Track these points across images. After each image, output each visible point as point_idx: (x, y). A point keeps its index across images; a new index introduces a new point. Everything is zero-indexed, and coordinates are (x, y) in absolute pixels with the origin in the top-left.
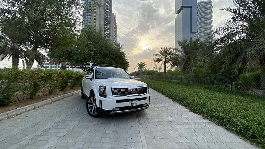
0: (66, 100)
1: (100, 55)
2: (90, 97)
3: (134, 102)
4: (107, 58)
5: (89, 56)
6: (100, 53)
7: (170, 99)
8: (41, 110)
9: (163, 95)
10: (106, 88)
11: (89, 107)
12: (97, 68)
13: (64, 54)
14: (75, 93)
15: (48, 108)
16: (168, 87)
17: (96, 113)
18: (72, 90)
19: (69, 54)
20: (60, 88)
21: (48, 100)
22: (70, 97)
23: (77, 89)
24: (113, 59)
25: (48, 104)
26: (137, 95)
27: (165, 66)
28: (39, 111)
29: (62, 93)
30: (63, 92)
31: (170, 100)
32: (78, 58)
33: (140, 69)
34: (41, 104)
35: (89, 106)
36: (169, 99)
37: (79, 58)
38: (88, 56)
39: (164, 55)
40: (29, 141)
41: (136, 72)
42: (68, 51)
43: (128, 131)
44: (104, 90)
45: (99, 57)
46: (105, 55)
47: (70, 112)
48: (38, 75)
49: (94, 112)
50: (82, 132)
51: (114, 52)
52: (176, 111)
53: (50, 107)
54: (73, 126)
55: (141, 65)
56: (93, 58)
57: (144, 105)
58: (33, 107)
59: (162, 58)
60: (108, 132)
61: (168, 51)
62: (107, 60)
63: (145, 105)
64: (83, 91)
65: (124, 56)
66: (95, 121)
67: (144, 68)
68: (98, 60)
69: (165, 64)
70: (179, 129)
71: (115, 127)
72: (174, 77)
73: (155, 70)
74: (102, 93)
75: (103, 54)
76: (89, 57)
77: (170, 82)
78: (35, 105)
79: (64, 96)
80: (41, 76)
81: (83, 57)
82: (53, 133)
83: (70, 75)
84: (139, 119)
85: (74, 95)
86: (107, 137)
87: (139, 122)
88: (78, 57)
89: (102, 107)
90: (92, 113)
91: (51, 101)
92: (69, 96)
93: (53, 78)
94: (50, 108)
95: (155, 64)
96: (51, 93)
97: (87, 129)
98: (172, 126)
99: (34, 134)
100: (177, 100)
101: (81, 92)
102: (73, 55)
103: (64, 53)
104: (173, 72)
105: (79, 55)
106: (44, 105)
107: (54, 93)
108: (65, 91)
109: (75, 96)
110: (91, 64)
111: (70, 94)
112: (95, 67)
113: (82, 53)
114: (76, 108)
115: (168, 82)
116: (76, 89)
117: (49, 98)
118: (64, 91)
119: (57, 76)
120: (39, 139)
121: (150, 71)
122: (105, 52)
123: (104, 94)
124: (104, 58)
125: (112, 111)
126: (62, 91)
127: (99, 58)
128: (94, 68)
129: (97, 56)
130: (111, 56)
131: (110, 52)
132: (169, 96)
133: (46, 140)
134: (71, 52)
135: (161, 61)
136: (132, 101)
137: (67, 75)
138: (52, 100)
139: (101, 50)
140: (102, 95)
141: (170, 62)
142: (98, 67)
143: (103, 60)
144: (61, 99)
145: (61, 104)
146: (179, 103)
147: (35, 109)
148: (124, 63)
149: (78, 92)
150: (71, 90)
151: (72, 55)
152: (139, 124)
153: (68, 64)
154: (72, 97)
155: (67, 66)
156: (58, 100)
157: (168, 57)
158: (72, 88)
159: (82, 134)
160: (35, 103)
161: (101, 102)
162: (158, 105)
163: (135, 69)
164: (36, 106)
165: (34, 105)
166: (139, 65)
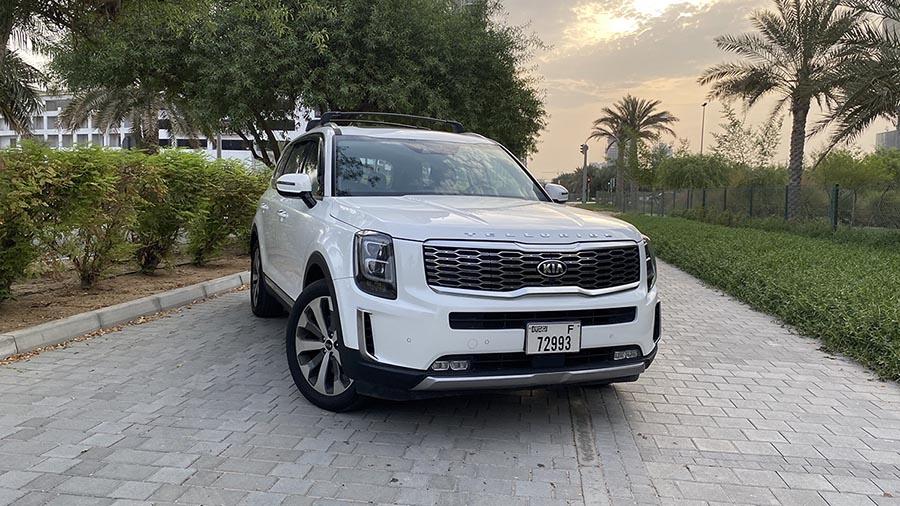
0: (171, 323)
1: (353, 61)
2: (305, 299)
3: (557, 329)
4: (402, 73)
5: (290, 67)
6: (358, 43)
7: (808, 340)
8: (51, 366)
9: (761, 314)
10: (392, 245)
11: (303, 353)
12: (338, 133)
13: (144, 59)
14: (217, 288)
15: (83, 355)
16: (805, 265)
17: (339, 388)
18: (202, 272)
19: (171, 55)
20: (139, 254)
21: (81, 320)
22: (195, 309)
23: (229, 266)
24: (434, 78)
25: (82, 337)
26: (575, 289)
27: (795, 121)
28: (39, 369)
29: (145, 284)
30: (155, 280)
31: (808, 347)
32: (227, 79)
33: (621, 147)
34: (49, 338)
35: (303, 346)
36: (802, 336)
37: (231, 82)
38: (283, 69)
39: (792, 49)
40: (21, 493)
41: (590, 171)
42: (167, 38)
43: (517, 483)
44: (385, 257)
45: (352, 70)
46: (385, 53)
47: (201, 381)
48: (25, 178)
49: (329, 382)
50: (274, 473)
51: (442, 36)
52: (836, 404)
53: (92, 351)
54: (225, 445)
55: (630, 122)
56: (313, 77)
57: (618, 356)
58: (10, 350)
59: (775, 70)
60: (406, 479)
61: (827, 18)
62: (396, 90)
63: (625, 355)
64: (262, 275)
65: (511, 60)
66: (336, 430)
67: (650, 145)
68: (344, 90)
69: (800, 110)
70: (828, 496)
71: (444, 464)
72: (864, 202)
73: (732, 155)
74: (374, 274)
75: (373, 51)
76: (292, 74)
77: (829, 235)
78: (21, 337)
79: (158, 300)
80: (42, 183)
81: (253, 75)
82: (126, 466)
83: (186, 185)
84: (583, 434)
85: (212, 297)
86: (399, 501)
87: (587, 449)
88: (228, 74)
89: (371, 349)
90: (320, 385)
91: (95, 324)
92: (188, 304)
93: (98, 193)
94: (94, 358)
95: (730, 115)
96: (90, 280)
97: (294, 462)
98: (789, 479)
99: (36, 468)
100: (854, 343)
101: (253, 283)
102: (197, 65)
103: (149, 54)
104: (858, 165)
105: (232, 62)
106: (64, 343)
107: (104, 284)
108: (162, 276)
109: (218, 304)
110: (302, 118)
111: (192, 291)
112: (329, 131)
113: (248, 45)
114: (229, 362)
115: (815, 235)
116: (221, 266)
117: (80, 309)
118: (156, 276)
119: (121, 187)
120: (62, 488)
121: (692, 160)
122: (386, 37)
123: (383, 276)
124: (380, 77)
125: (430, 372)
126: (145, 274)
127: (348, 75)
128: (322, 135)
129: (334, 67)
130: (421, 64)
131: (415, 38)
132: (801, 319)
133: (99, 492)
134: (184, 44)
135: (769, 86)
136: (543, 325)
137: (172, 184)
138: (99, 316)
139: (359, 25)
140: (373, 282)
141: (836, 91)
142: (347, 131)
143: (373, 89)
144: (148, 317)
145: (149, 343)
146: (862, 363)
147: (19, 356)
148: (508, 109)
149: (232, 284)
150: (190, 271)
151: (189, 60)
152: (581, 456)
153: (166, 125)
154: (205, 308)
155: (163, 134)
156: (132, 321)
157: (824, 59)
158: (201, 259)
159: (273, 480)
160: (17, 328)
161: (366, 320)
162: (720, 370)
163: (585, 149)
164: (24, 345)
165: (14, 340)
166: (611, 121)
